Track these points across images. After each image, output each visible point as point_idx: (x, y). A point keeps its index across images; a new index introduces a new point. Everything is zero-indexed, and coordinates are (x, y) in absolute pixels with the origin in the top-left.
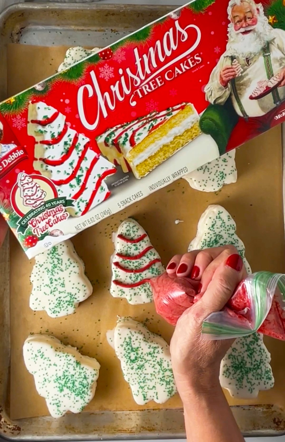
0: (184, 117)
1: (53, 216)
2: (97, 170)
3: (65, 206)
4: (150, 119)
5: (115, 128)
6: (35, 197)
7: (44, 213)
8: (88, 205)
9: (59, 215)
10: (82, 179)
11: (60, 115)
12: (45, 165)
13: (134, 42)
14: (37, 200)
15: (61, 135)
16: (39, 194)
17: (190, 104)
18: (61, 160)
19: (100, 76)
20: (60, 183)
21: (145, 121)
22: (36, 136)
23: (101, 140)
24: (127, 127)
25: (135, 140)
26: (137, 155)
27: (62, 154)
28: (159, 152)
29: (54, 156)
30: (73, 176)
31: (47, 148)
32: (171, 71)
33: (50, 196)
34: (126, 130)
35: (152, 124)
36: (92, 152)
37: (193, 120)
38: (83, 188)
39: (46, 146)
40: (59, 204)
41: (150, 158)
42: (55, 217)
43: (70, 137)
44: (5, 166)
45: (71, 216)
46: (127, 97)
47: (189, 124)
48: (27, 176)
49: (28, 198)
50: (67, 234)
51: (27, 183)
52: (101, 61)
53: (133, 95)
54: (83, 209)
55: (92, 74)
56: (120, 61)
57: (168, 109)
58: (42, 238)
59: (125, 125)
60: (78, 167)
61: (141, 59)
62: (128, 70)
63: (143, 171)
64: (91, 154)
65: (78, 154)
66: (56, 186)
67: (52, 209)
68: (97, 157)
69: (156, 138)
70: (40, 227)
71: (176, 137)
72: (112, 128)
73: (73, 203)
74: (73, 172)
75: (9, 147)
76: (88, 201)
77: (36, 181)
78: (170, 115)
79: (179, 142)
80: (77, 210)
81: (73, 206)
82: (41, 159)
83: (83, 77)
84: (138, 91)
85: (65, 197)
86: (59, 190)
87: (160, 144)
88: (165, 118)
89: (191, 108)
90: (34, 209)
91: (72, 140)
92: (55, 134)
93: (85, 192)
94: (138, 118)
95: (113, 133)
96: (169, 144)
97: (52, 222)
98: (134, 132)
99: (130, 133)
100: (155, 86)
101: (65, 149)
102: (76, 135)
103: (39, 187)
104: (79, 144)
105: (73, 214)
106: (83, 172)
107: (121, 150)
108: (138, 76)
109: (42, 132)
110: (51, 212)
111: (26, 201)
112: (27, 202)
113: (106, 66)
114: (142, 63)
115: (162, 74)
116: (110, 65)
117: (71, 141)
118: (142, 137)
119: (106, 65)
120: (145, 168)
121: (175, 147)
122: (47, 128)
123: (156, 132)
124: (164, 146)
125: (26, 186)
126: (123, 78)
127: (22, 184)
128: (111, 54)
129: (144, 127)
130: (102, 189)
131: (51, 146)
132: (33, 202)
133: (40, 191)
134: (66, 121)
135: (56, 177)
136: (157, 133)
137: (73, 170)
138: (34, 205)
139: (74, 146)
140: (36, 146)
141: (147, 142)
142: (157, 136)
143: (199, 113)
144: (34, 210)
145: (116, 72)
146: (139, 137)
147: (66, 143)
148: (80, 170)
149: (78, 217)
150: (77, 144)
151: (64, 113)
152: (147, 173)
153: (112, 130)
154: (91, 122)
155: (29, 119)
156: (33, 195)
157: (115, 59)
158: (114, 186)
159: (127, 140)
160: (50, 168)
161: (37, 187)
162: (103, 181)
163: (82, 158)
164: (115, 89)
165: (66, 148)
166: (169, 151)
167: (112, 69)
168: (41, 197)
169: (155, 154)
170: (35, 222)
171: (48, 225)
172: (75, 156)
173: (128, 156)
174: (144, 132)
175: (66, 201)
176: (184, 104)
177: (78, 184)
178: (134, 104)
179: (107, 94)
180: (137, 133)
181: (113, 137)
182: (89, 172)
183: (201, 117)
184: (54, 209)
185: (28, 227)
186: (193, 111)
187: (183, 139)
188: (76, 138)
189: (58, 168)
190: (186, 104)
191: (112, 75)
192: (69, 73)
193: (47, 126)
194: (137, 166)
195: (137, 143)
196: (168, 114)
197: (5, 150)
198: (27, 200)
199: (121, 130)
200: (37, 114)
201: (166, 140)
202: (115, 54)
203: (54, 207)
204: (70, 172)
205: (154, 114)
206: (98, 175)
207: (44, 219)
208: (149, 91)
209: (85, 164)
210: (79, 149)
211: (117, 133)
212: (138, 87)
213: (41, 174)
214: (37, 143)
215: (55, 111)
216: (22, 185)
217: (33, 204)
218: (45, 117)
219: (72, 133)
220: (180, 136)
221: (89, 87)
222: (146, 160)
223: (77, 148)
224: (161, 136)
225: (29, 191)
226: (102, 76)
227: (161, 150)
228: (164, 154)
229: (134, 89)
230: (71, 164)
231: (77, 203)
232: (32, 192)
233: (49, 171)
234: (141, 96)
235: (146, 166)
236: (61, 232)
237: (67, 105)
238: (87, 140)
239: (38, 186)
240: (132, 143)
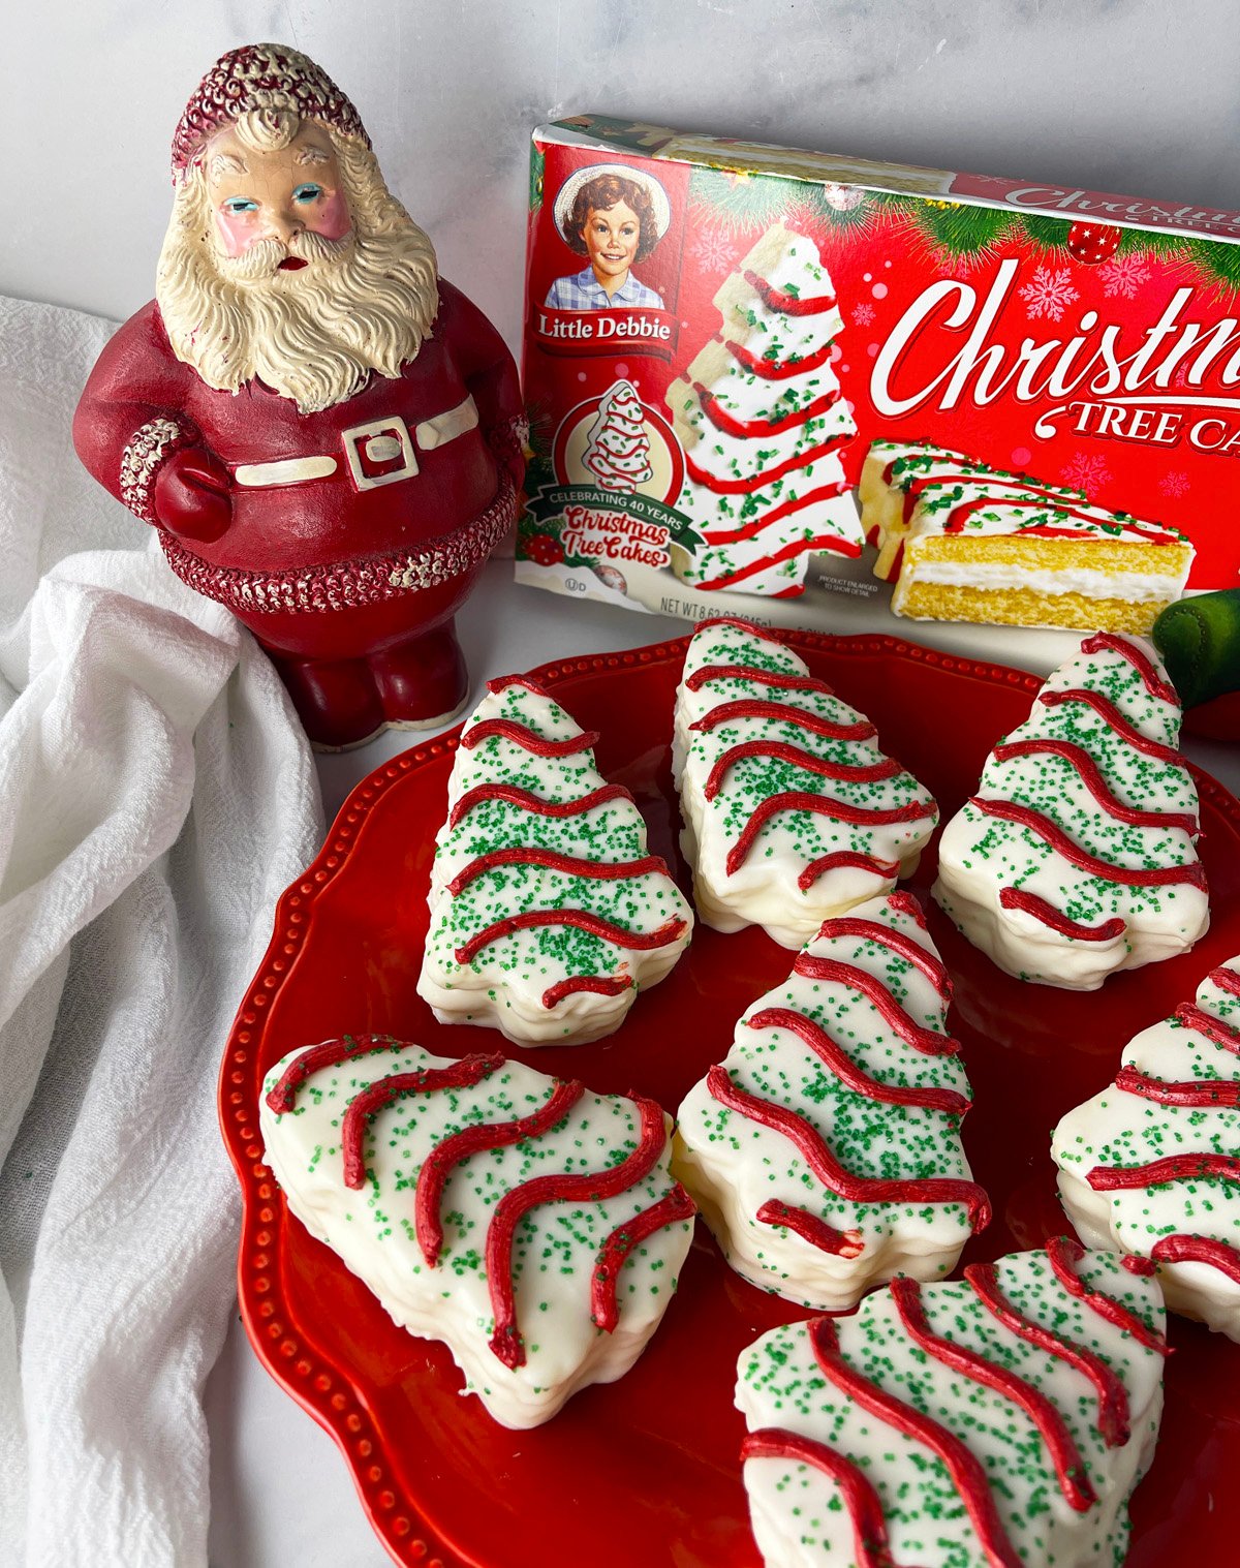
0: (1142, 564)
1: (632, 539)
2: (815, 520)
3: (674, 537)
4: (1050, 501)
5: (943, 453)
6: (620, 463)
7: (615, 515)
8: (729, 578)
9: (646, 546)
10: (763, 511)
11: (835, 311)
12: (697, 409)
13: (1201, 266)
14: (620, 474)
15: (796, 366)
16: (635, 463)
17: (1189, 545)
18: (746, 425)
19: (1022, 292)
20: (703, 479)
21: (1035, 496)
22: (733, 320)
23: (883, 454)
24: (974, 475)
25: (967, 522)
26: (940, 559)
27: (759, 414)
28: (1001, 593)
29: (737, 406)
30: (745, 487)
31: (733, 372)
32: (1223, 424)
33: (659, 489)
34: (968, 481)
35: (1045, 516)
36: (840, 466)
37: (1156, 591)
38: (748, 532)
39: (735, 364)
40: (662, 523)
41: (967, 591)
42: (634, 543)
43: (813, 389)
44: (601, 334)
45: (670, 571)
46: (1043, 401)
47: (1137, 591)
48: (635, 400)
49: (604, 453)
50: (635, 599)
51: (625, 419)
52: (1063, 250)
53: (1063, 409)
54: (710, 576)
55: (1009, 268)
56: (1111, 291)
57: (1120, 514)
58: (575, 563)
59: (975, 467)
60: (774, 476)
61: (1174, 329)
62: (1112, 332)
63: (920, 606)
64: (829, 469)
65: (799, 444)
66: (686, 478)
67: (638, 522)
68: (839, 488)
69: (1022, 557)
70: (584, 538)
71: (1073, 594)
72: (934, 446)
73: (697, 546)
74: (754, 477)
75: (643, 295)
76: (734, 569)
77: (648, 426)
78: (1112, 532)
79: (1073, 612)
80: (695, 567)
81: (694, 552)
82: (698, 387)
83: (976, 258)
84: (1088, 407)
85: (690, 521)
86: (687, 493)
87: (1019, 578)
88: (1090, 529)
89: (1180, 559)
90: (599, 487)
91: (813, 400)
92: (780, 352)
93: (743, 544)
94: (1022, 476)
95: (929, 461)
96: (1044, 596)
97: (619, 547)
98: (983, 501)
99: (970, 493)
100: (1140, 431)
101: (777, 406)
102: (834, 392)
103: (647, 449)
104: (822, 421)
105: (680, 569)
106: (777, 495)
107: (913, 517)
108: (1124, 371)
109: (752, 321)
110: (632, 527)
111: (593, 456)
112: (595, 460)
113: (1063, 277)
114: (1169, 342)
115: (1192, 414)
116: (1076, 282)
117: (806, 398)
118: (990, 528)
119: (1067, 272)
120: (935, 603)
121: (1051, 613)
122: (774, 322)
123: (1039, 543)
124: (1026, 591)
125: (618, 422)
126: (1077, 343)
127: (611, 409)
128: (1108, 252)
129: (1020, 508)
130: (791, 568)
131: (748, 376)
132: (607, 470)
133: (642, 459)
134: (837, 339)
135: (703, 459)
136: (1036, 546)
137: (758, 473)
138: (605, 480)
139: (803, 417)
140: (712, 344)
141: (993, 549)
142: (1031, 554)
143: (1189, 586)
144: (598, 491)
145: (1074, 313)
146: (984, 521)
147: (790, 395)
148: (774, 486)
149: (687, 584)
150: (815, 419)
151: (845, 316)
152: (926, 618)
153: (932, 452)
154: (896, 391)
155: (746, 265)
156: (618, 455)
157: (1106, 274)
158: (823, 583)
159: (948, 506)
160: (706, 424)
161: (640, 446)
162: (806, 553)
163: (800, 462)
164: (1033, 355)
165: (781, 409)
166: (1026, 612)
167: (1069, 296)
168: (634, 473)
169: (987, 593)
170: (581, 518)
171: (605, 546)
172: (786, 444)
173: (917, 544)
174: (1008, 521)
175: (686, 530)
176: (1175, 534)
177: (743, 515)
178: (1045, 432)
179: (997, 352)
180: (988, 509)
181: (919, 473)
182: (792, 506)
183: (1183, 600)
184: (646, 526)
185: (560, 516)
186: (1179, 570)
187: (1085, 614)
188: (825, 403)
189: (724, 439)
190: (1181, 537)
191: (1056, 314)
192: (946, 218)
193: (778, 316)
194: (918, 584)
195: (967, 531)
196: (1108, 526)
197: (629, 295)
198: (597, 454)
199: (953, 470)
200: (773, 266)
201: (1042, 580)
202: (1117, 260)
203: (648, 522)
204: (747, 472)
205: (1072, 496)
206: (807, 530)
207: (606, 528)
208: (1117, 430)
209: (797, 483)
210: (811, 436)
211: (937, 470)
212: (1095, 398)
213: (671, 423)
214: (720, 339)
215: (829, 291)
216: (609, 414)
217: (606, 476)
218: (789, 286)
219: (826, 380)
220: (1087, 599)
221: (968, 296)
222: (951, 588)
223: (810, 428)
224: (1042, 563)
225: (615, 438)
226: (1027, 292)
227: (1010, 593)
228: (1009, 610)
229: (1082, 393)
230: (763, 455)
231: (707, 552)
232: (621, 448)
233: (696, 431)
234: (1081, 426)
235: (938, 600)
236: (624, 586)
237: (868, 297)
238: (851, 428)
239: (645, 443)
240: (954, 524)
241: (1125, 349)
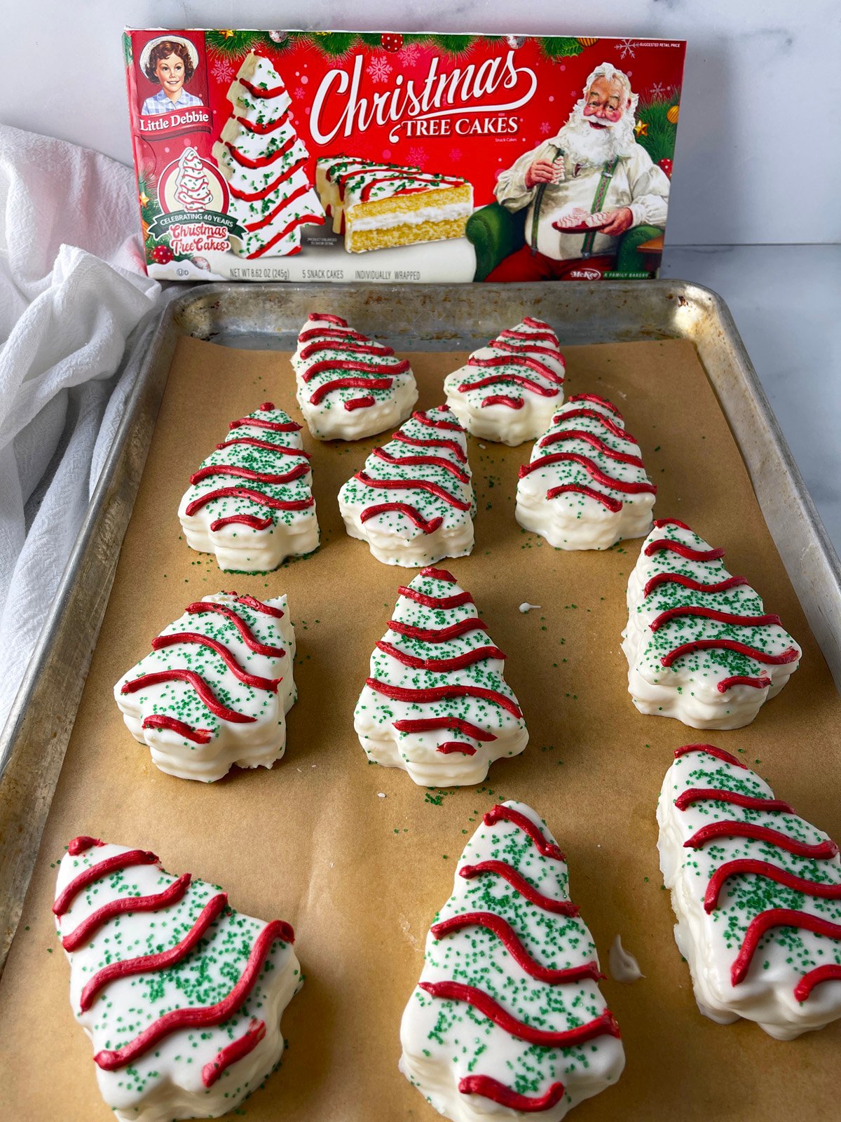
0: (452, 199)
1: (208, 237)
2: (299, 207)
3: (230, 232)
4: (405, 175)
5: (351, 160)
6: (195, 195)
7: (197, 225)
8: (263, 249)
9: (217, 240)
10: (272, 207)
11: (286, 94)
12: (229, 156)
13: (439, 47)
14: (195, 201)
15: (274, 125)
16: (203, 193)
17: (469, 184)
18: (255, 161)
19: (368, 70)
20: (239, 195)
21: (397, 174)
22: (238, 105)
23: (324, 166)
24: (368, 168)
25: (370, 194)
26: (362, 217)
27: (260, 154)
28: (394, 229)
29: (249, 152)
30: (261, 195)
31: (243, 133)
32: (467, 121)
33: (217, 206)
34: (366, 172)
35: (404, 183)
36: (304, 176)
37: (462, 211)
38: (267, 221)
39: (243, 129)
40: (222, 225)
41: (379, 231)
42: (210, 239)
43: (283, 136)
44: (173, 125)
45: (232, 251)
46: (390, 124)
47: (454, 213)
48: (197, 157)
49: (185, 190)
50: (215, 273)
51: (193, 169)
52: (380, 48)
53: (399, 126)
54: (253, 251)
55: (359, 59)
56: (405, 64)
57: (436, 175)
58: (179, 259)
59: (367, 164)
60: (274, 187)
61: (436, 78)
62: (410, 84)
63: (359, 244)
64: (300, 178)
65: (283, 167)
66: (231, 196)
67: (210, 226)
68: (307, 188)
69: (399, 207)
70: (183, 242)
71: (427, 222)
72: (347, 157)
73: (243, 234)
74: (264, 189)
75: (191, 100)
76: (264, 243)
77: (206, 171)
78: (435, 185)
79: (428, 232)
80: (244, 247)
81: (242, 238)
82: (227, 144)
83: (344, 57)
84: (409, 123)
85: (237, 220)
86: (232, 205)
87: (400, 219)
88: (426, 185)
89: (467, 192)
90: (186, 211)
91: (285, 142)
92: (264, 119)
93: (266, 228)
94: (390, 165)
95: (345, 165)
96: (414, 226)
97: (202, 244)
98: (375, 181)
99: (368, 179)
100: (435, 131)
101: (268, 148)
102: (294, 137)
103: (208, 184)
104: (291, 153)
105: (236, 251)
106: (277, 197)
107: (345, 197)
108: (420, 102)
109: (248, 104)
110: (207, 230)
111: (180, 193)
112: (181, 196)
113: (384, 60)
114: (436, 84)
115: (454, 118)
116: (389, 62)
117: (282, 142)
118: (382, 195)
119: (385, 58)
120: (365, 242)
121: (419, 235)
122: (258, 103)
123: (405, 199)
124: (405, 225)
125: (190, 172)
126: (397, 92)
127: (185, 165)
128: (400, 46)
129: (393, 182)
130: (292, 237)
131: (251, 134)
132: (189, 200)
133: (206, 190)
134: (290, 108)
135: (237, 183)
136: (404, 201)
137: (266, 186)
138: (189, 206)
139: (282, 152)
140: (230, 120)
141: (385, 206)
142: (403, 205)
143: (476, 205)
144: (185, 213)
145: (392, 77)
146: (378, 192)
147: (273, 141)
148: (275, 192)
149: (241, 258)
150: (288, 152)
151: (291, 95)
152: (363, 251)
153: (346, 160)
154: (323, 132)
155: (239, 76)
156: (193, 190)
157: (401, 56)
158: (310, 242)
159: (359, 187)
160: (235, 164)
161: (204, 183)
162: (298, 227)
163: (285, 177)
164: (380, 101)
165: (270, 149)
166: (408, 237)
167: (389, 69)
168: (203, 199)
169: (388, 230)
170: (179, 231)
171: (195, 245)
172: (277, 168)
173: (350, 211)
174: (387, 190)
175: (235, 226)
176: (462, 180)
177: (263, 211)
178: (394, 139)
179: (364, 102)
180: (378, 185)
181: (343, 172)
182: (286, 202)
183: (475, 214)
184: (214, 228)
185: (168, 232)
186: (469, 199)
187: (435, 231)
188: (291, 143)
189: (245, 171)
190: (465, 182)
191: (385, 78)
192: (327, 40)
193: (259, 100)
194: (355, 232)
195: (372, 199)
196: (433, 183)
197: (185, 101)
198: (182, 192)
199: (358, 167)
200: (253, 74)
201: (411, 218)
202: (404, 49)
203: (215, 225)
204: (261, 187)
205: (414, 170)
206: (296, 214)
207: (194, 234)
208: (425, 133)
209: (286, 189)
210: (288, 161)
211: (351, 169)
212: (411, 118)
213: (217, 166)
214: (234, 117)
215: (282, 84)
216: (184, 168)
217: (189, 204)
218: (262, 84)
219: (289, 130)
220: (433, 223)
221: (345, 76)
222: (371, 231)
223: (286, 157)
224: (409, 208)
225: (190, 181)
226: (370, 70)
227: (399, 228)
228: (400, 237)
229: (405, 117)
230: (267, 176)
231: (248, 237)
232: (194, 186)
233: (230, 169)
234: (409, 134)
235: (367, 239)
236: (208, 266)
237: (300, 85)
238: (306, 154)
239: (206, 181)
240: (364, 197)
241: (418, 91)
